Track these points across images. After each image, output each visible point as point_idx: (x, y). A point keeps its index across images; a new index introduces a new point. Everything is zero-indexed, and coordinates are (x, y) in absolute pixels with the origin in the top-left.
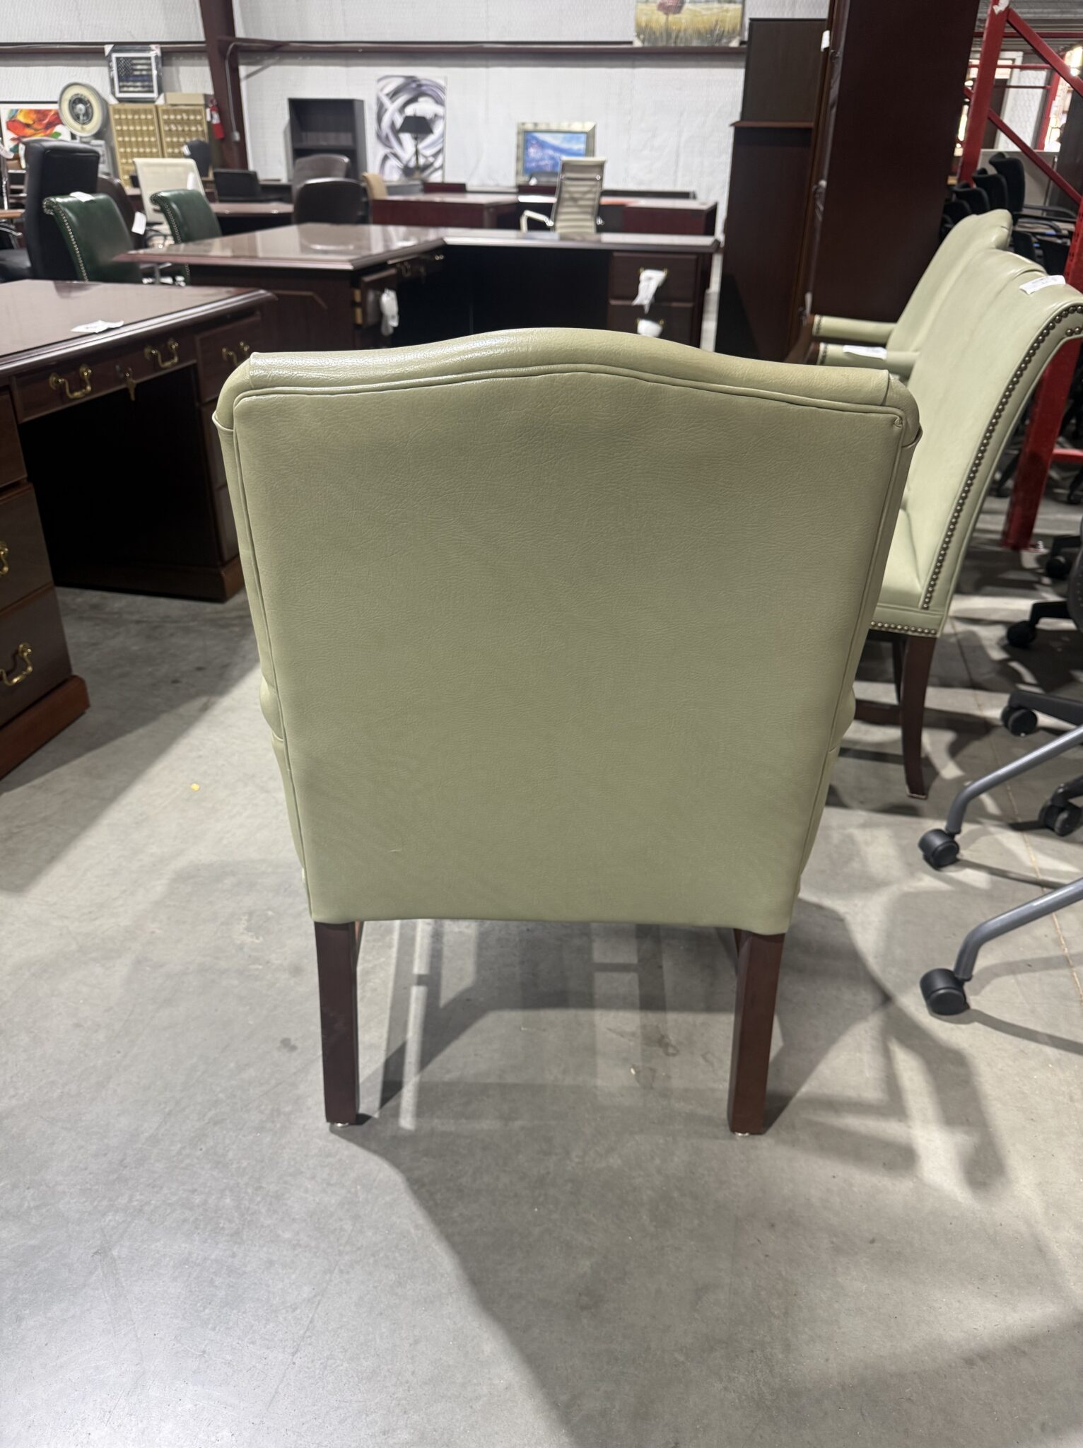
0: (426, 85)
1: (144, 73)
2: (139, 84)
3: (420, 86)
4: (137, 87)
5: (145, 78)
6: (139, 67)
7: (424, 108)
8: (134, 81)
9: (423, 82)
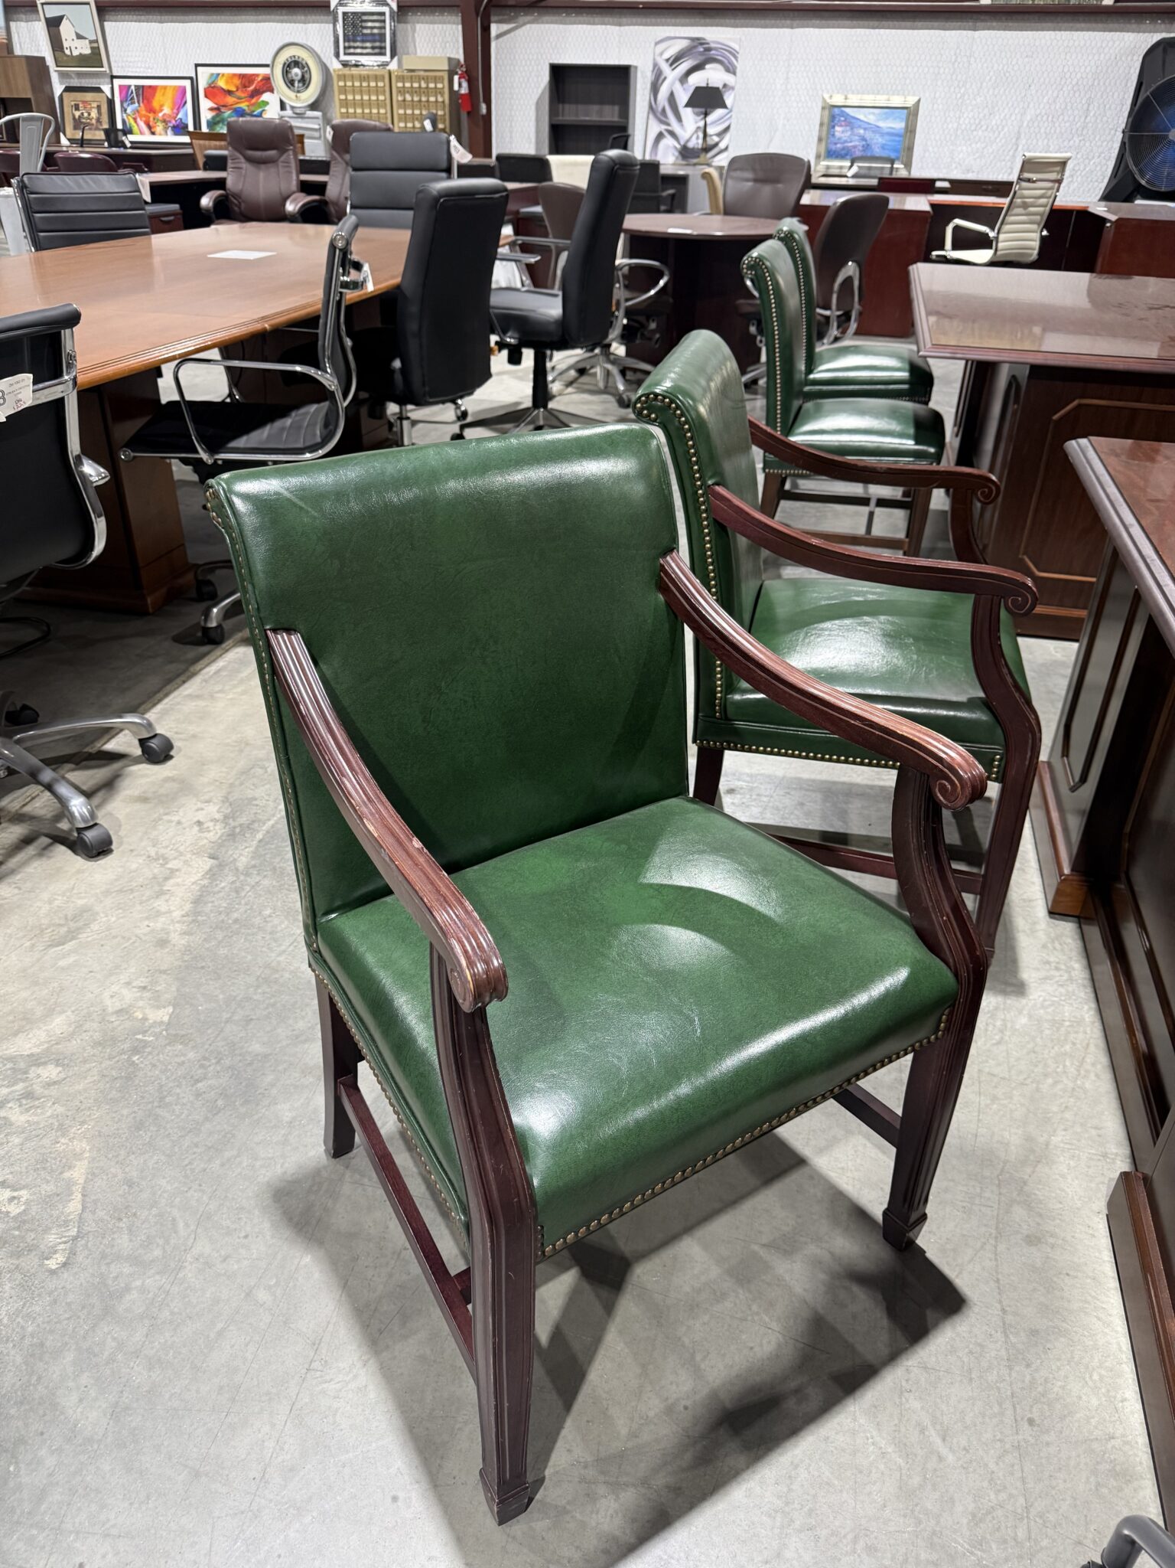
0: (716, 49)
3: (709, 49)
7: (712, 76)
9: (713, 45)
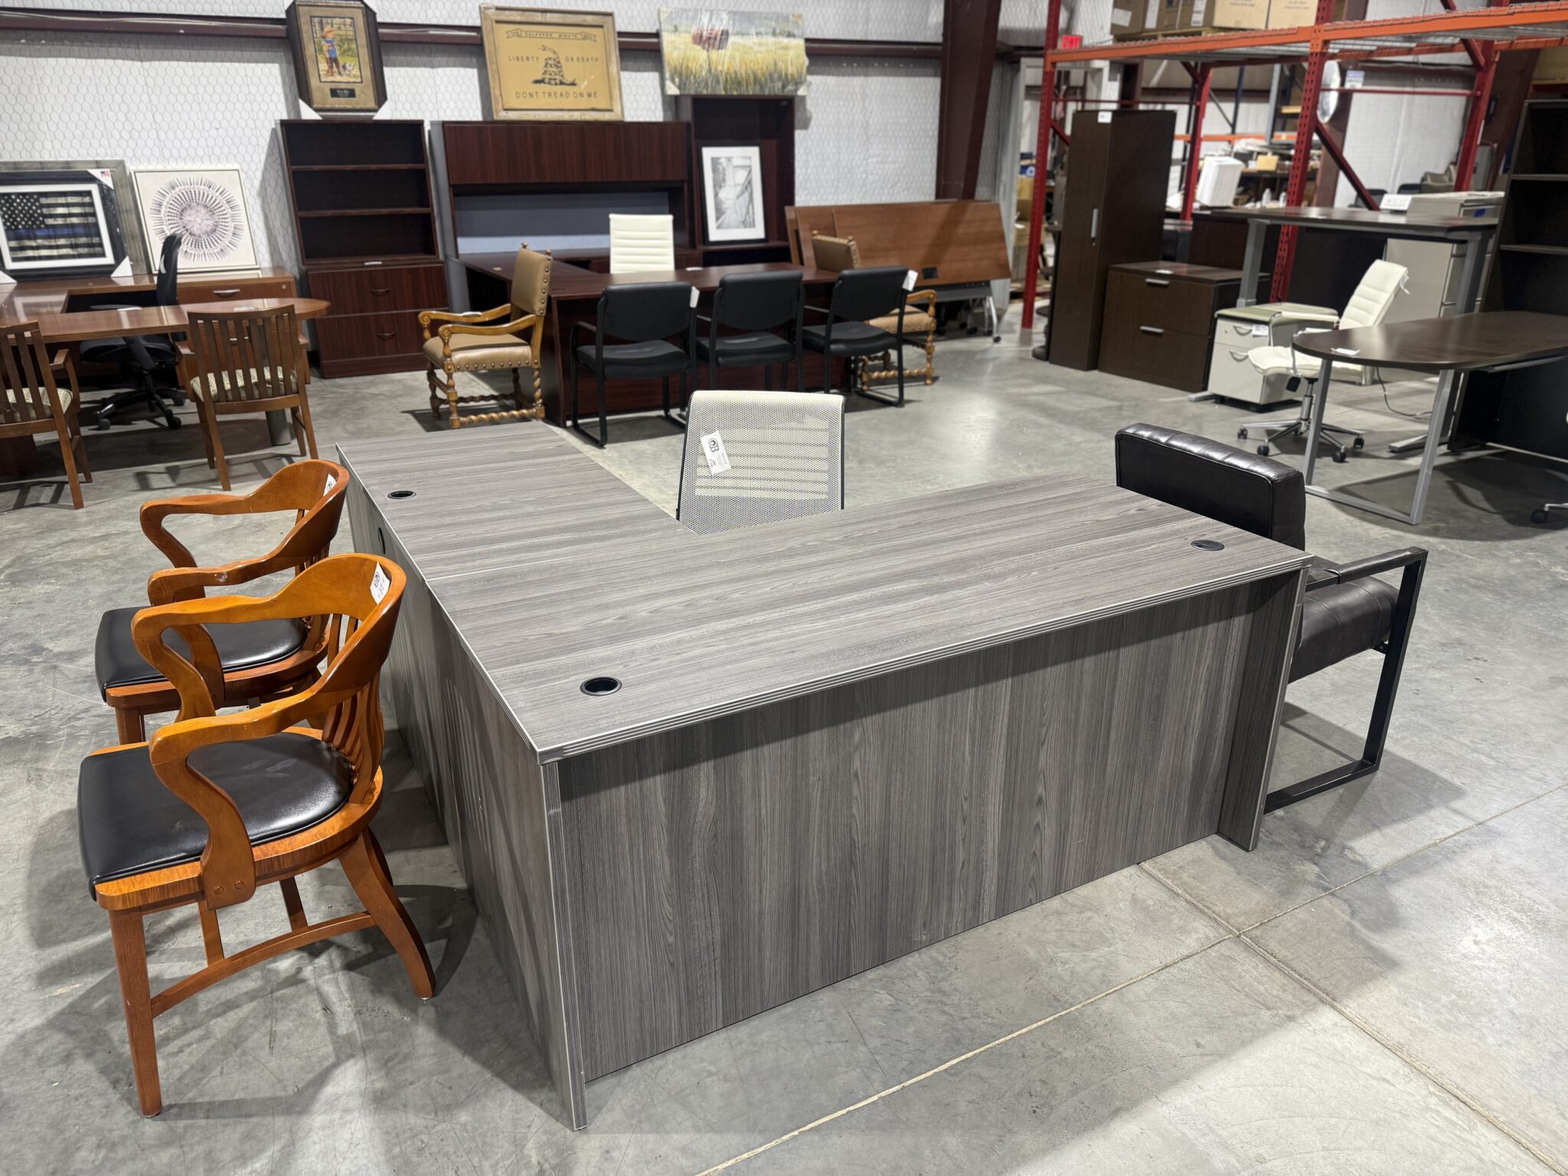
1: (75, 220)
2: (62, 242)
4: (58, 247)
5: (80, 230)
6: (61, 210)
8: (49, 237)
